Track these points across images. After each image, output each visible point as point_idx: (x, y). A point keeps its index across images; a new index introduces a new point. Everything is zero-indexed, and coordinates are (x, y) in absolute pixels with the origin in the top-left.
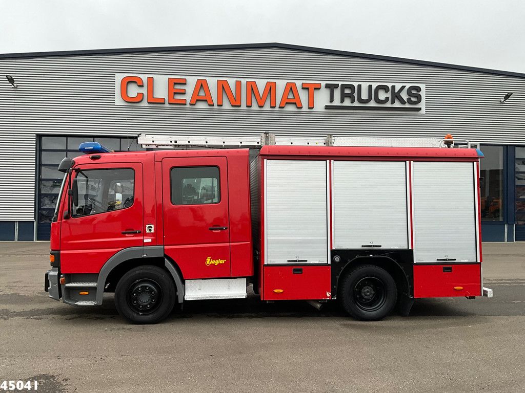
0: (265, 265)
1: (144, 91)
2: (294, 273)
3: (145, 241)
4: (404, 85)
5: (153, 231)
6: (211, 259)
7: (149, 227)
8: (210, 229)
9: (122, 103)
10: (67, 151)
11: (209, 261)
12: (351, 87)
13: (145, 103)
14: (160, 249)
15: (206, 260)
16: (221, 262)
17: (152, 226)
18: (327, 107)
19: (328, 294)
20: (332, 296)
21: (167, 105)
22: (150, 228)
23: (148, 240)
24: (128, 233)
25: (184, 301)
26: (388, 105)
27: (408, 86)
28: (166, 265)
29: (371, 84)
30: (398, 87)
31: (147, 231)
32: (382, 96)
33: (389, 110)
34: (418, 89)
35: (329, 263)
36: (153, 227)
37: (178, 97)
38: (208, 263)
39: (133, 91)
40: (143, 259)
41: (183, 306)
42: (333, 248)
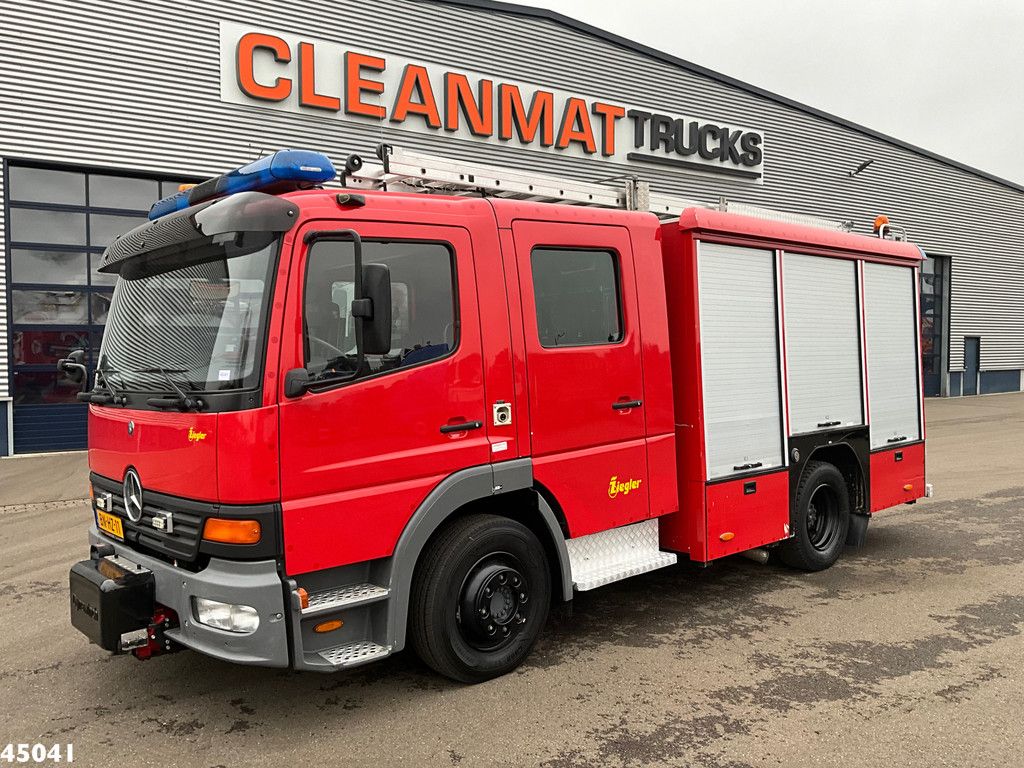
0: (707, 484)
1: (290, 72)
2: (746, 494)
3: (496, 448)
4: (740, 129)
5: (508, 421)
6: (617, 480)
7: (500, 410)
8: (614, 408)
9: (238, 98)
10: (88, 210)
11: (615, 488)
12: (667, 122)
13: (292, 105)
14: (524, 468)
15: (608, 486)
16: (634, 487)
17: (508, 405)
18: (632, 157)
19: (786, 528)
20: (791, 532)
21: (341, 116)
22: (502, 413)
23: (500, 446)
24: (455, 430)
25: (576, 592)
26: (716, 163)
27: (746, 131)
28: (540, 508)
29: (696, 120)
30: (732, 129)
31: (497, 423)
32: (711, 145)
33: (717, 173)
34: (756, 139)
35: (787, 464)
36: (509, 408)
37: (366, 99)
38: (613, 491)
39: (266, 72)
40: (494, 498)
41: (571, 607)
42: (791, 435)
